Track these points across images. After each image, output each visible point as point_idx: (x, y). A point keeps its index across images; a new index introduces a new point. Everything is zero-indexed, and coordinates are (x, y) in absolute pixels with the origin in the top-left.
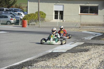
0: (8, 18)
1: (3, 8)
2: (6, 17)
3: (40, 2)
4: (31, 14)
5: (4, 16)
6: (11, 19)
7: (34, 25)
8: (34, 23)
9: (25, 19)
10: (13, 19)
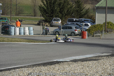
0: (72, 28)
1: (72, 19)
2: (71, 28)
3: (108, 13)
4: (97, 25)
5: (69, 27)
6: (75, 30)
7: (99, 36)
8: (99, 34)
9: (90, 30)
10: (78, 30)
